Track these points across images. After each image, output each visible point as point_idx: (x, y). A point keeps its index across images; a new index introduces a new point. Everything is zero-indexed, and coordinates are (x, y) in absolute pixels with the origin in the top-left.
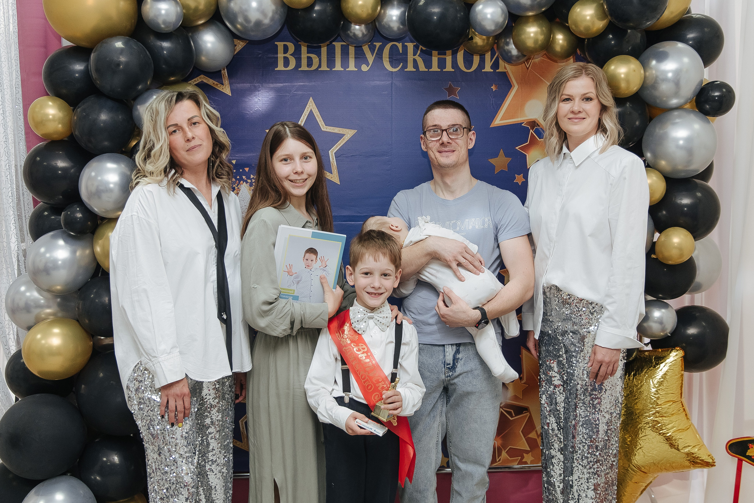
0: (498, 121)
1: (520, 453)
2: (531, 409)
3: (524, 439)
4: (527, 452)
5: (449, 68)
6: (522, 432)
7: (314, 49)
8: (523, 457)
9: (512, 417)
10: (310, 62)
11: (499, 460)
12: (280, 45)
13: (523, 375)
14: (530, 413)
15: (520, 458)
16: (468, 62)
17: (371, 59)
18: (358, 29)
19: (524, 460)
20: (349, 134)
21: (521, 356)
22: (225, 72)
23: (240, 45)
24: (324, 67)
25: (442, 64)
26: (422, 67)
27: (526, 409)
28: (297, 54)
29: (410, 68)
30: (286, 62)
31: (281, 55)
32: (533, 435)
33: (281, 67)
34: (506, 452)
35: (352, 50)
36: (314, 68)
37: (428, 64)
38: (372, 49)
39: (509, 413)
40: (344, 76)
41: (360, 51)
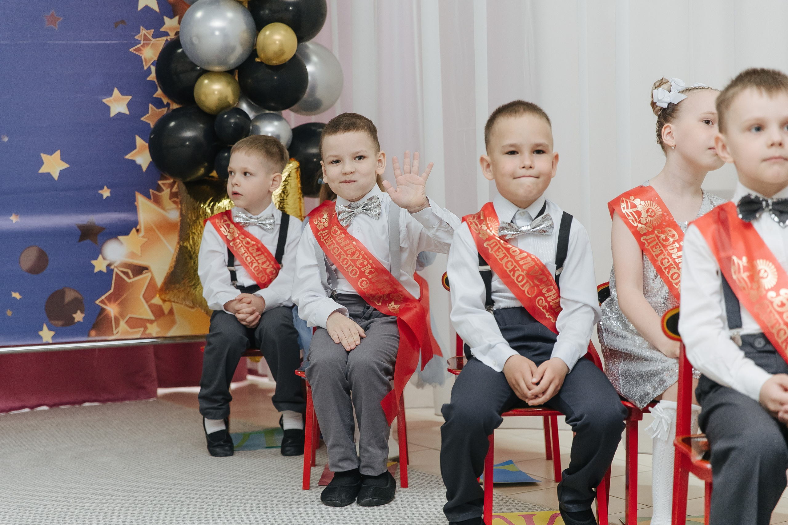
1: (141, 323)
2: (152, 267)
3: (146, 306)
4: (151, 322)
6: (144, 296)
8: (146, 328)
9: (129, 278)
11: (118, 333)
13: (140, 227)
14: (152, 274)
15: (142, 329)
19: (148, 332)
21: (136, 204)
27: (146, 269)
32: (157, 300)
34: (126, 322)
39: (126, 274)
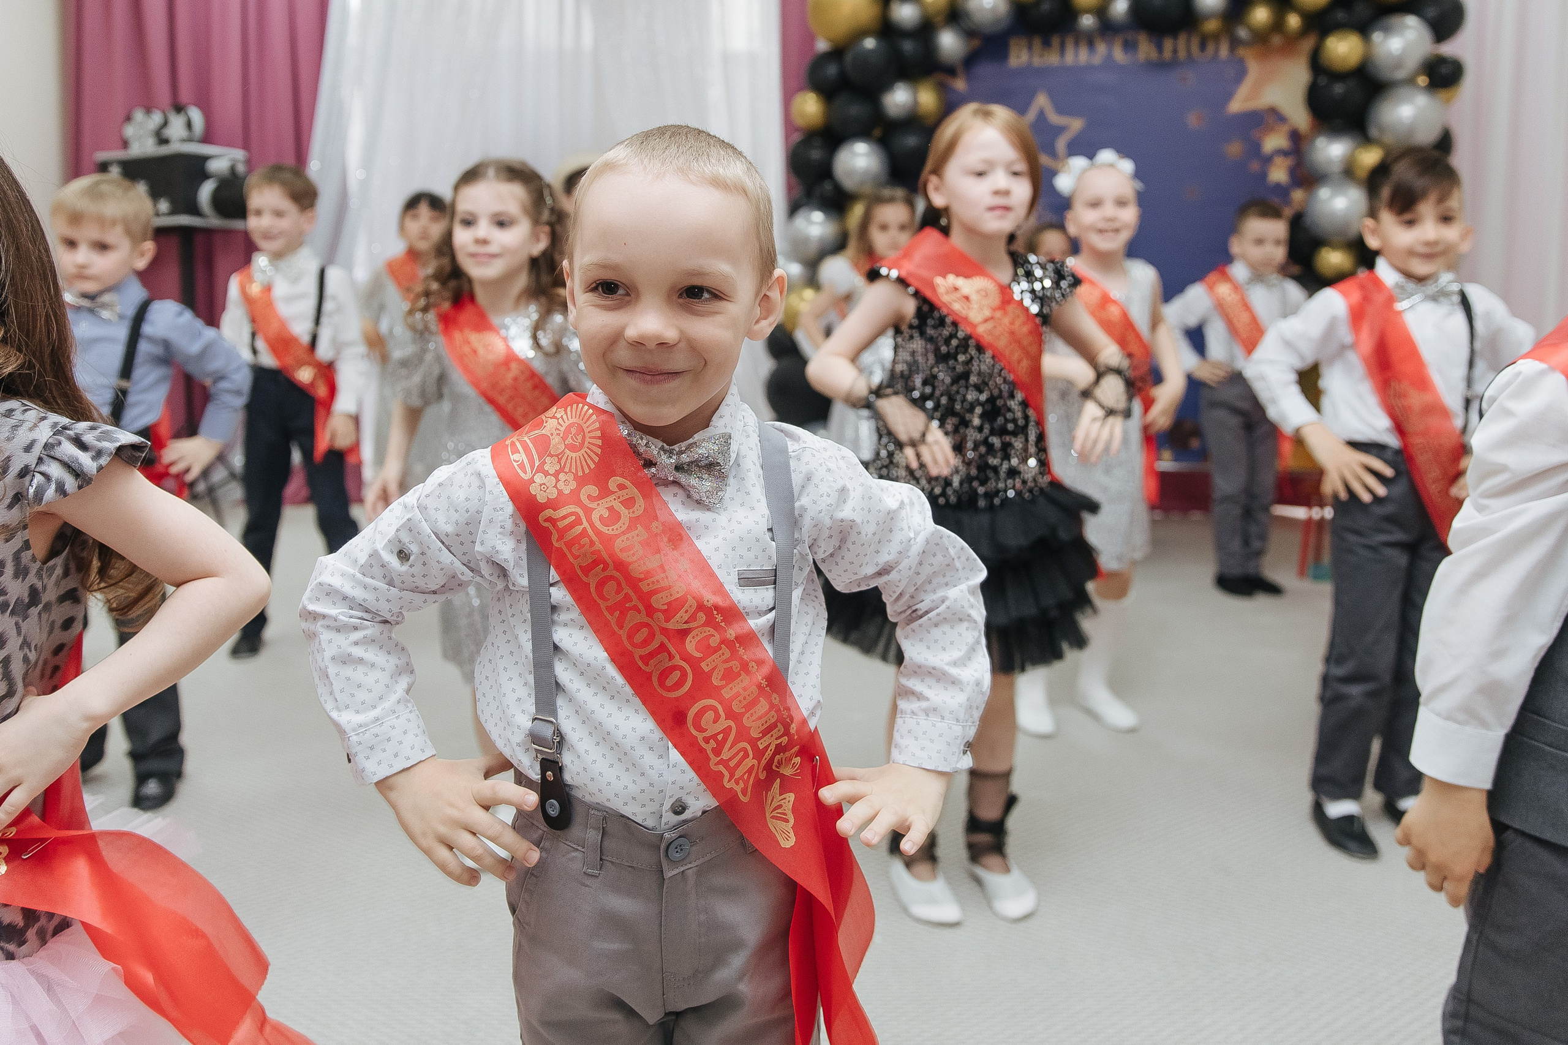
0: (1234, 107)
5: (1182, 55)
7: (1047, 42)
10: (1042, 56)
12: (1014, 42)
16: (1203, 46)
17: (1102, 49)
18: (1087, 21)
20: (1077, 125)
22: (960, 69)
23: (976, 43)
24: (1055, 60)
25: (1175, 51)
26: (1154, 56)
28: (1030, 49)
29: (1141, 57)
30: (1019, 57)
31: (1014, 52)
33: (1013, 61)
35: (1084, 41)
36: (1046, 60)
37: (1160, 50)
38: (1104, 39)
40: (1075, 70)
41: (1091, 44)
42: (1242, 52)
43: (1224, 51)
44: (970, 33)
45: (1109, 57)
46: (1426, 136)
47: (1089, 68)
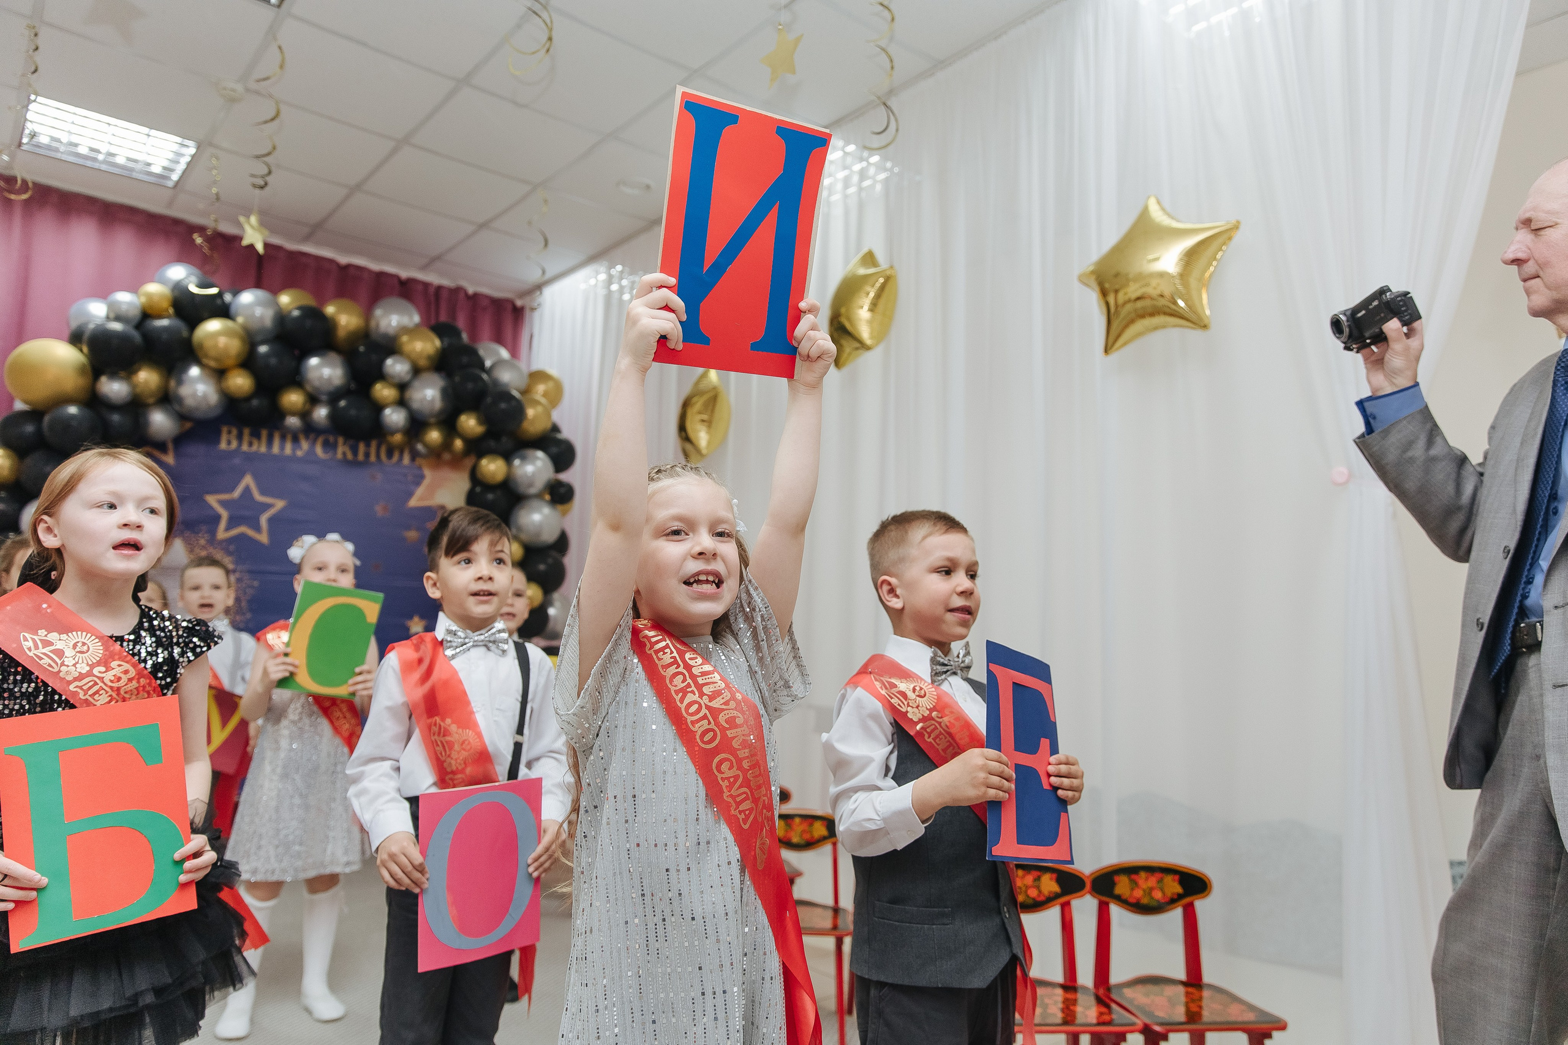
0: (413, 502)
5: (373, 458)
7: (256, 435)
10: (250, 444)
12: (225, 429)
16: (390, 454)
17: (305, 445)
18: (293, 421)
20: (280, 504)
22: (170, 446)
23: (187, 425)
24: (263, 449)
25: (367, 455)
26: (350, 456)
28: (240, 437)
29: (339, 455)
30: (229, 443)
31: (224, 438)
33: (223, 445)
35: (289, 437)
36: (255, 448)
37: (355, 452)
38: (307, 438)
40: (280, 459)
41: (296, 440)
42: (419, 461)
43: (406, 460)
44: (182, 416)
45: (311, 452)
46: (549, 536)
47: (293, 459)
